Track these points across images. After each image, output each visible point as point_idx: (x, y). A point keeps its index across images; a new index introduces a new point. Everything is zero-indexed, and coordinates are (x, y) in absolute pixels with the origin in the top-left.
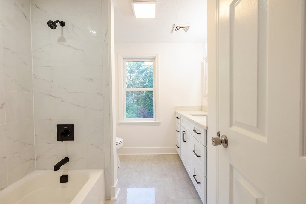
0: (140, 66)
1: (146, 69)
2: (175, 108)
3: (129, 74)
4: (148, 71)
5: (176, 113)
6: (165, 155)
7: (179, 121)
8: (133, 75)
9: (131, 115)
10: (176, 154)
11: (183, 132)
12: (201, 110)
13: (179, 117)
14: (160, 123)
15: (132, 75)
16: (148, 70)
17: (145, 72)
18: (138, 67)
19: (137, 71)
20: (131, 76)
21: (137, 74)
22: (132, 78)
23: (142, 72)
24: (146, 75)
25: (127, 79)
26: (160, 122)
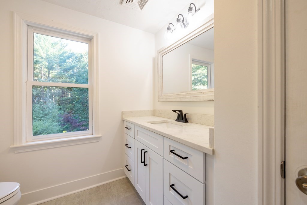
0: (65, 61)
1: (73, 67)
2: (122, 113)
3: (46, 70)
4: (76, 70)
5: (123, 121)
6: (108, 184)
7: (131, 133)
8: (53, 72)
9: (50, 124)
10: (124, 177)
11: (142, 150)
12: (154, 116)
13: (130, 126)
14: (100, 137)
15: (51, 72)
16: (76, 68)
17: (71, 71)
18: (60, 62)
19: (59, 68)
20: (49, 73)
21: (59, 71)
22: (51, 76)
23: (66, 70)
24: (72, 74)
25: (44, 77)
26: (100, 135)
